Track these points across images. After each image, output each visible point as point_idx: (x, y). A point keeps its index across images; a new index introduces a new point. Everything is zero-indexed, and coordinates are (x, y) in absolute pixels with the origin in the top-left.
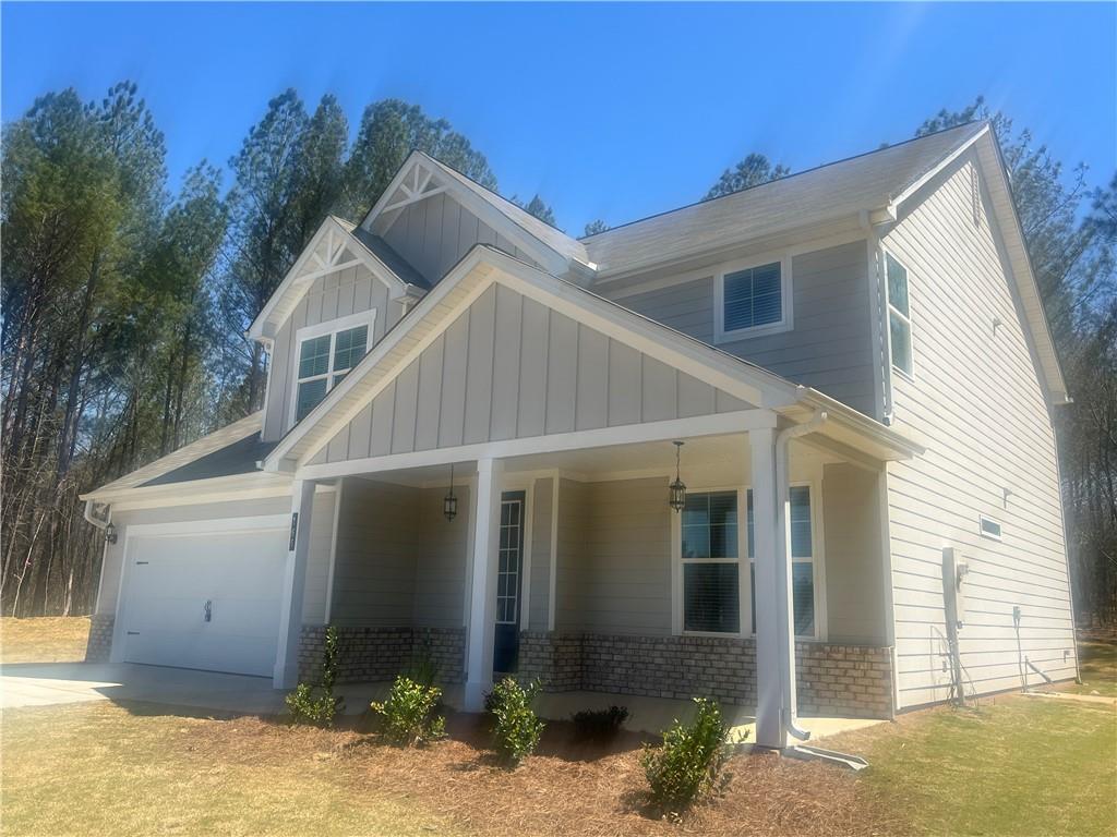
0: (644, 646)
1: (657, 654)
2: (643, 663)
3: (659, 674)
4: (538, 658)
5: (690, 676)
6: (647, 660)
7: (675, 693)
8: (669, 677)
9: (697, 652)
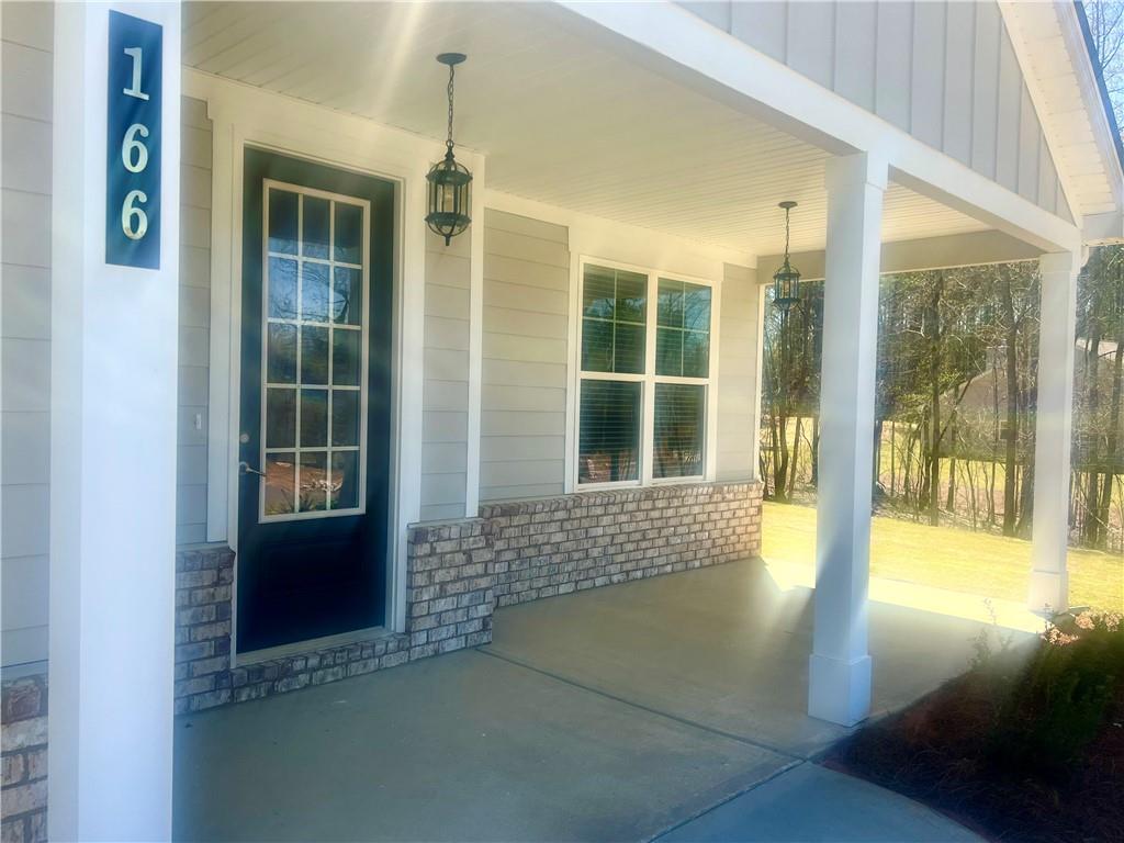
0: (538, 518)
1: (554, 527)
2: (536, 546)
3: (557, 559)
4: (458, 579)
5: (595, 552)
6: (541, 539)
7: (577, 582)
8: (570, 560)
9: (605, 515)
